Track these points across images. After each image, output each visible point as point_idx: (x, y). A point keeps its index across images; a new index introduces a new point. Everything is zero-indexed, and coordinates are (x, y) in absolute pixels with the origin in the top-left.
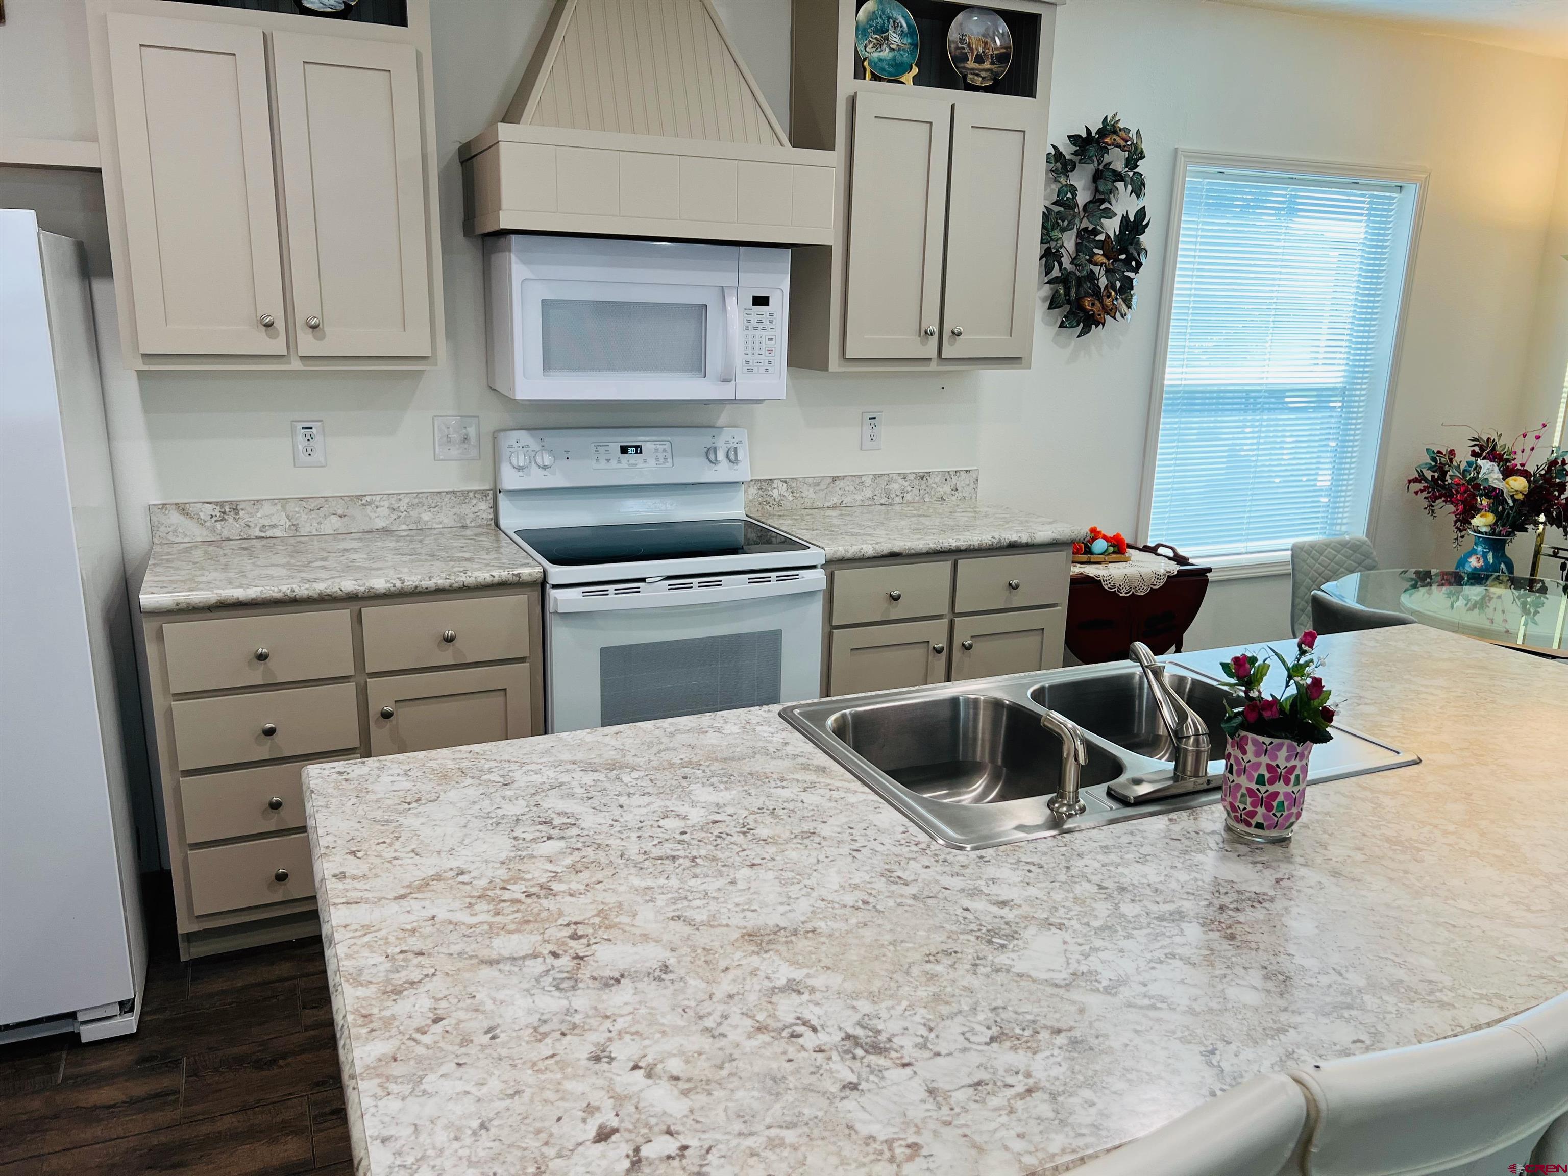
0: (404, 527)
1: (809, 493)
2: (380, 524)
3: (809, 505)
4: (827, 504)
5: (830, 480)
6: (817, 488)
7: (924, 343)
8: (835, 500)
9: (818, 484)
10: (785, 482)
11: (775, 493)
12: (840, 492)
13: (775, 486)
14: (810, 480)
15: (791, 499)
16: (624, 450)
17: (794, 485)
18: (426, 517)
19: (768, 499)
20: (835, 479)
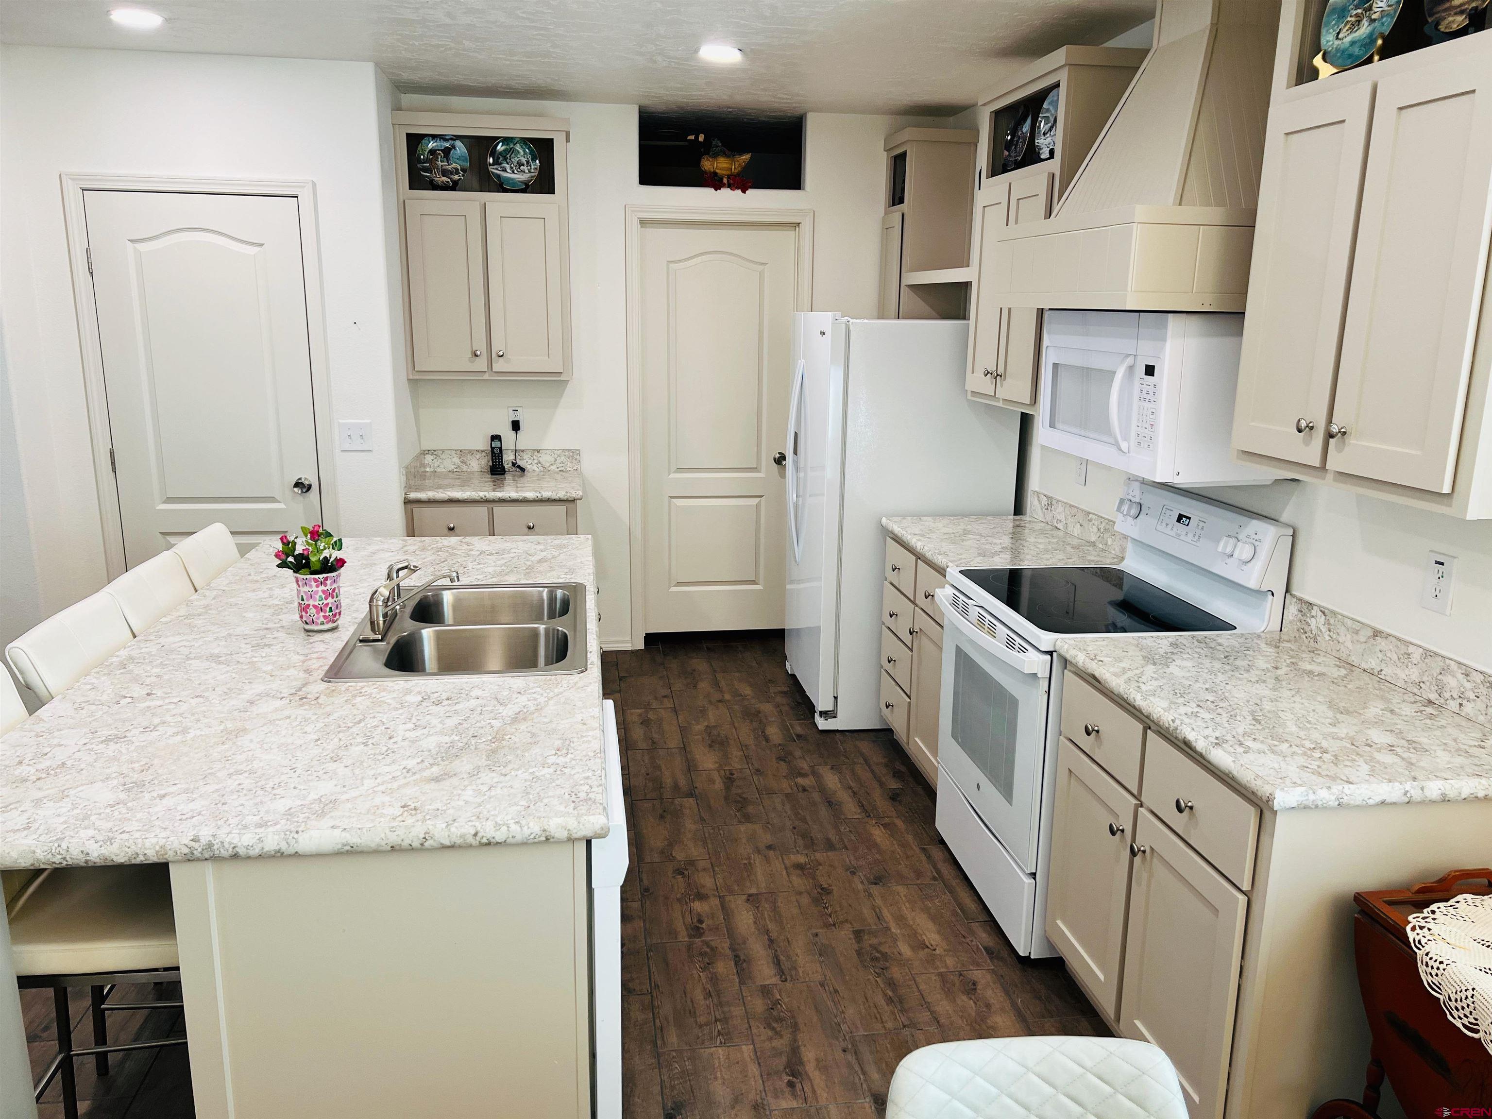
0: (1101, 546)
1: (1346, 638)
2: (1093, 539)
3: (1344, 656)
4: (1364, 666)
5: (1370, 633)
6: (1355, 637)
7: (1307, 443)
8: (1372, 663)
9: (1357, 632)
10: (1324, 613)
11: (1313, 622)
12: (1380, 655)
13: (1314, 613)
14: (1349, 623)
15: (1328, 638)
16: (1180, 517)
17: (1332, 621)
18: (1110, 542)
19: (1306, 627)
20: (1377, 633)
